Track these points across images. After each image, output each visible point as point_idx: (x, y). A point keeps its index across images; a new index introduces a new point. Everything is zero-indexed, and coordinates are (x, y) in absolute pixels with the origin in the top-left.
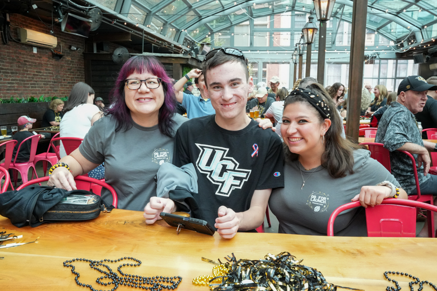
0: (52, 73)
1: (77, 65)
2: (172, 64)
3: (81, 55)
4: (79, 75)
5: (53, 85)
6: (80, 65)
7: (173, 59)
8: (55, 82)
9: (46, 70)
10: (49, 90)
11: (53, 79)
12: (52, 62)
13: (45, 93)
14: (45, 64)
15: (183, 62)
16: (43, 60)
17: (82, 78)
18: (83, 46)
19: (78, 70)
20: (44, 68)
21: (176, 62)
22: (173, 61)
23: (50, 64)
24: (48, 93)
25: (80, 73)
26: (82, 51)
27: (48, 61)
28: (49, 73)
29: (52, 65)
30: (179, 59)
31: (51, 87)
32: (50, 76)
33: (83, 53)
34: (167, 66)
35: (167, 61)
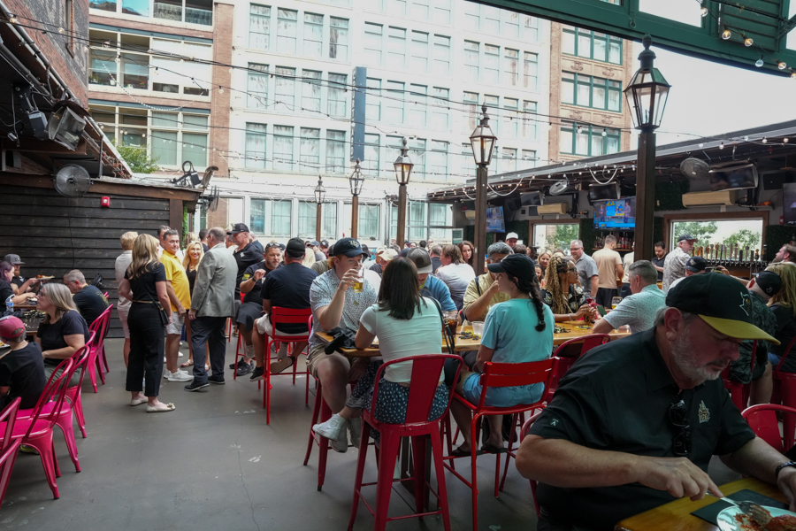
2: (168, 200)
7: (171, 193)
15: (189, 198)
21: (175, 198)
22: (171, 195)
30: (181, 193)
34: (157, 203)
35: (159, 195)
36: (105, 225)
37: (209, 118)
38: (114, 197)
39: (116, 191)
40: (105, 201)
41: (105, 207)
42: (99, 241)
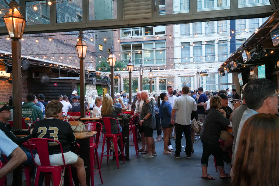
0: (8, 90)
1: (23, 85)
2: (71, 83)
3: (26, 80)
4: (24, 90)
5: (8, 96)
6: (25, 85)
8: (9, 94)
9: (4, 88)
10: (5, 98)
11: (8, 93)
12: (7, 84)
13: (3, 100)
14: (3, 85)
15: (77, 82)
16: (3, 84)
17: (26, 91)
18: (27, 75)
19: (23, 87)
20: (3, 88)
22: (72, 82)
23: (6, 86)
24: (5, 100)
25: (25, 89)
26: (26, 77)
27: (5, 84)
28: (6, 90)
29: (8, 86)
30: (75, 81)
31: (6, 97)
32: (6, 91)
33: (27, 78)
34: (69, 84)
35: (69, 82)
36: (56, 91)
37: (165, 43)
38: (57, 83)
39: (58, 81)
40: (55, 85)
41: (55, 86)
42: (54, 96)
